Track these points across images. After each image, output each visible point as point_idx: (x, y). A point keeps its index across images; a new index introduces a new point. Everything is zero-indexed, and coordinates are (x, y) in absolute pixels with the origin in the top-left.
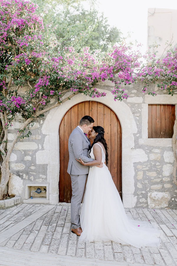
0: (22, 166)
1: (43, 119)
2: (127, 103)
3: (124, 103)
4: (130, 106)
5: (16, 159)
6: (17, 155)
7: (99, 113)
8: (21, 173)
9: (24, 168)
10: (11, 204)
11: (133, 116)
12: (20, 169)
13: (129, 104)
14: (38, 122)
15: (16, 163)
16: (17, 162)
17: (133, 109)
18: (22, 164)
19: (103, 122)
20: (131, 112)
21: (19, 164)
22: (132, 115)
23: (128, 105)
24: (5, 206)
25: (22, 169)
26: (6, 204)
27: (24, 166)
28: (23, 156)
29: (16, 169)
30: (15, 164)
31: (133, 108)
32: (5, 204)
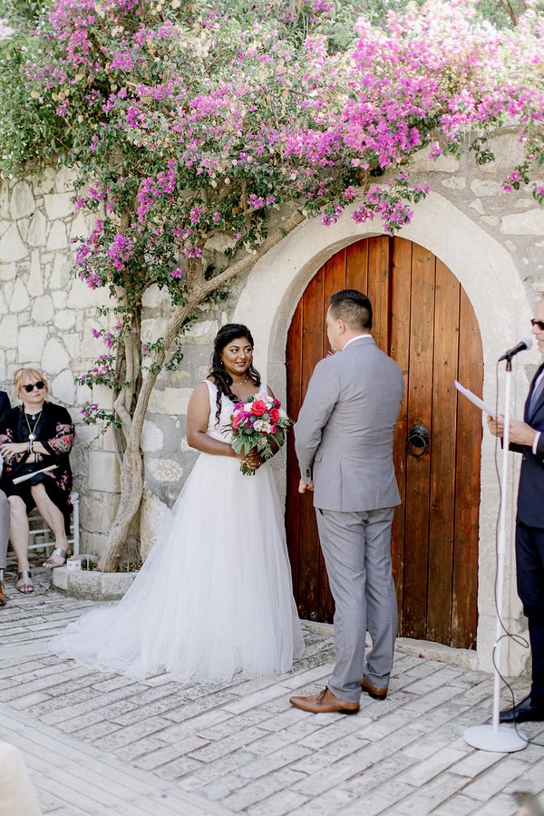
0: (175, 471)
1: (229, 307)
2: (502, 238)
3: (491, 239)
4: (514, 248)
5: (160, 445)
6: (163, 431)
7: (417, 282)
8: (172, 492)
9: (180, 476)
10: (120, 588)
11: (524, 293)
12: (170, 481)
13: (508, 242)
14: (215, 319)
15: (160, 457)
16: (162, 455)
17: (526, 261)
18: (174, 463)
19: (430, 318)
20: (517, 275)
21: (169, 463)
22: (522, 287)
23: (505, 245)
24: (99, 592)
25: (173, 480)
26: (103, 585)
27: (181, 469)
28: (178, 437)
29: (158, 478)
30: (157, 461)
31: (527, 257)
32: (99, 584)
